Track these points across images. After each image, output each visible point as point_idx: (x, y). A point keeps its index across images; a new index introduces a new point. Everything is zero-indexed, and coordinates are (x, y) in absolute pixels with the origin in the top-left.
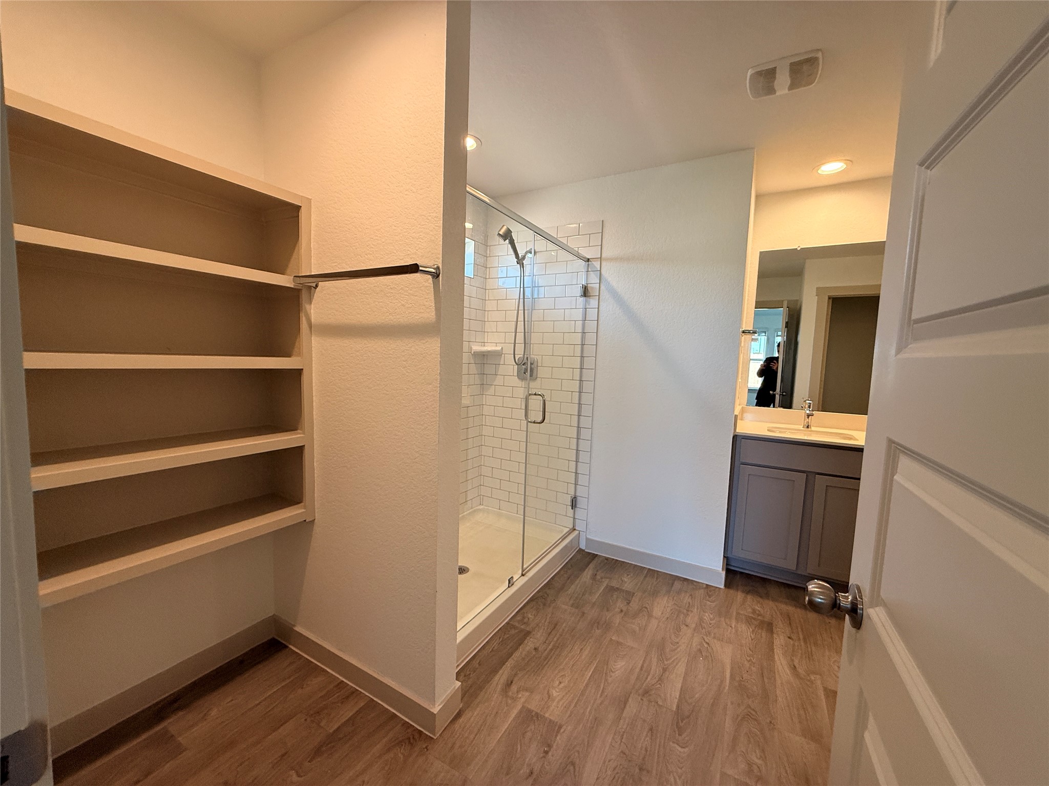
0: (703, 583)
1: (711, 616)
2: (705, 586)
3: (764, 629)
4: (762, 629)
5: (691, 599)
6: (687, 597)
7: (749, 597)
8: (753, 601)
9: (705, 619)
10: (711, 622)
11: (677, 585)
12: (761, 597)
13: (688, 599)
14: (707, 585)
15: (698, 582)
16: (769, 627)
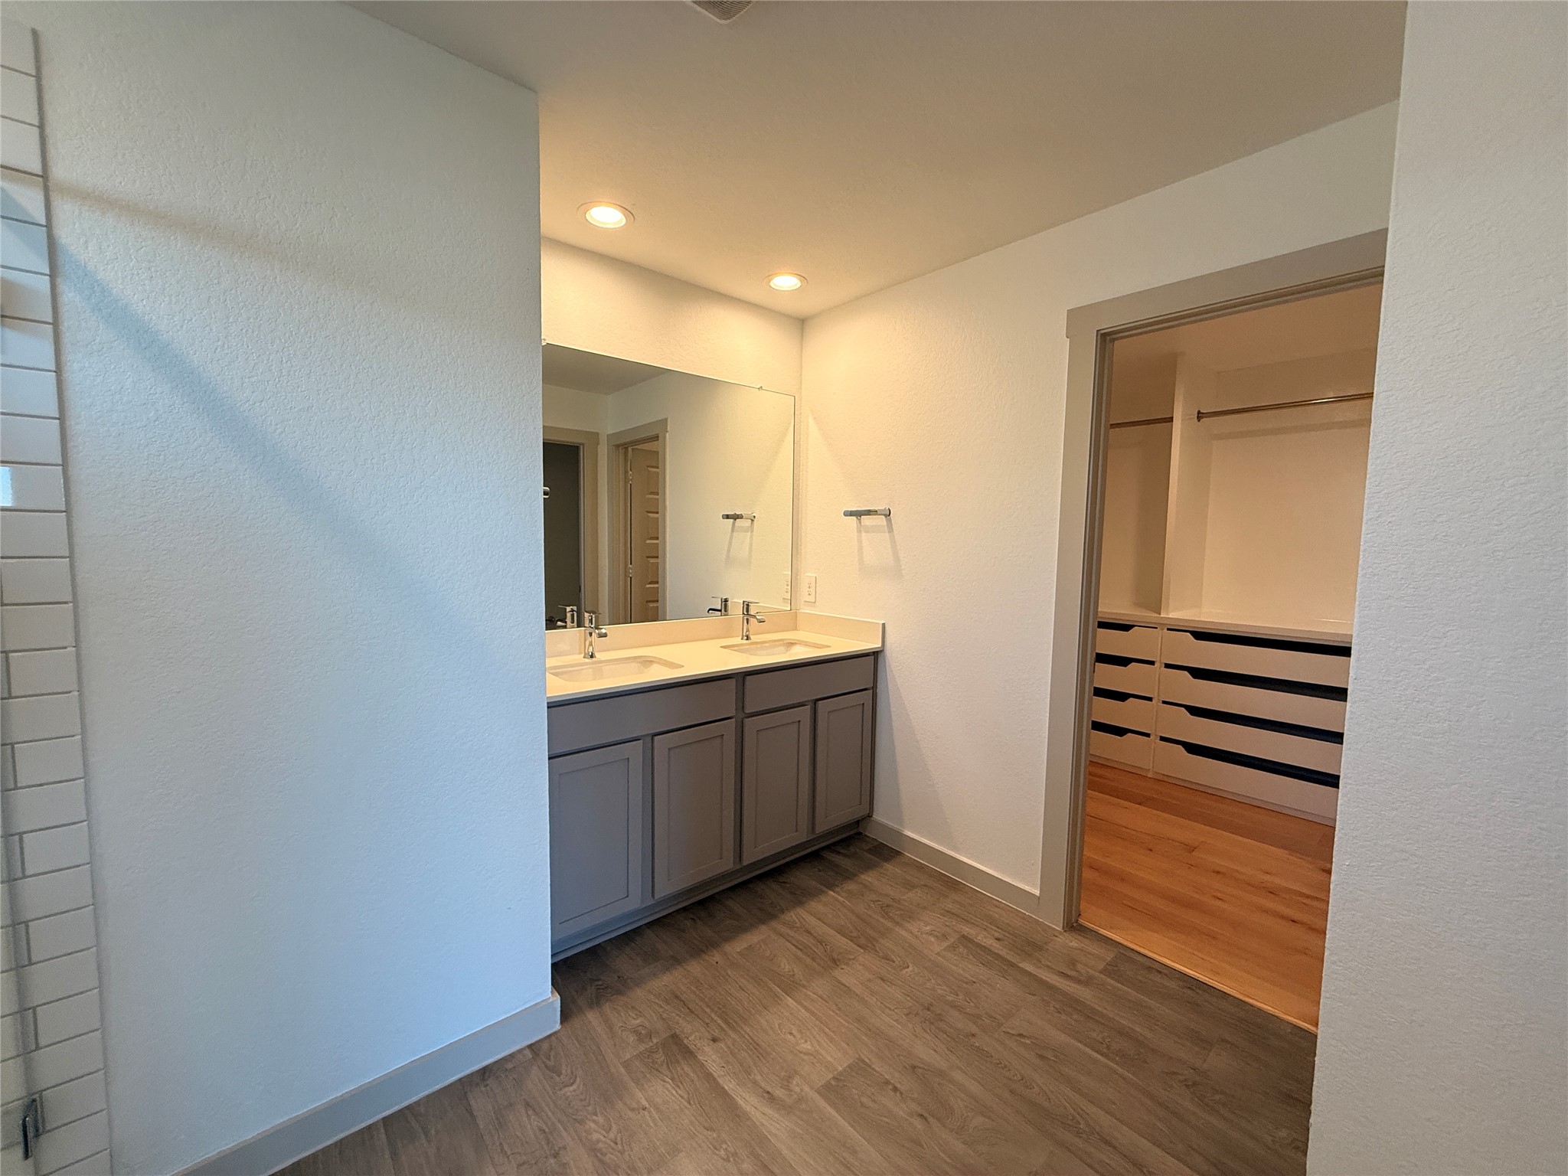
0: (520, 1051)
1: (601, 1119)
2: (528, 1054)
3: (679, 1057)
4: (678, 1062)
5: (536, 1114)
6: (525, 1119)
7: (607, 1007)
8: (619, 1013)
9: (598, 1141)
10: (612, 1135)
11: (480, 1103)
12: (619, 993)
13: (529, 1119)
14: (530, 1047)
15: (512, 1056)
16: (677, 1049)
